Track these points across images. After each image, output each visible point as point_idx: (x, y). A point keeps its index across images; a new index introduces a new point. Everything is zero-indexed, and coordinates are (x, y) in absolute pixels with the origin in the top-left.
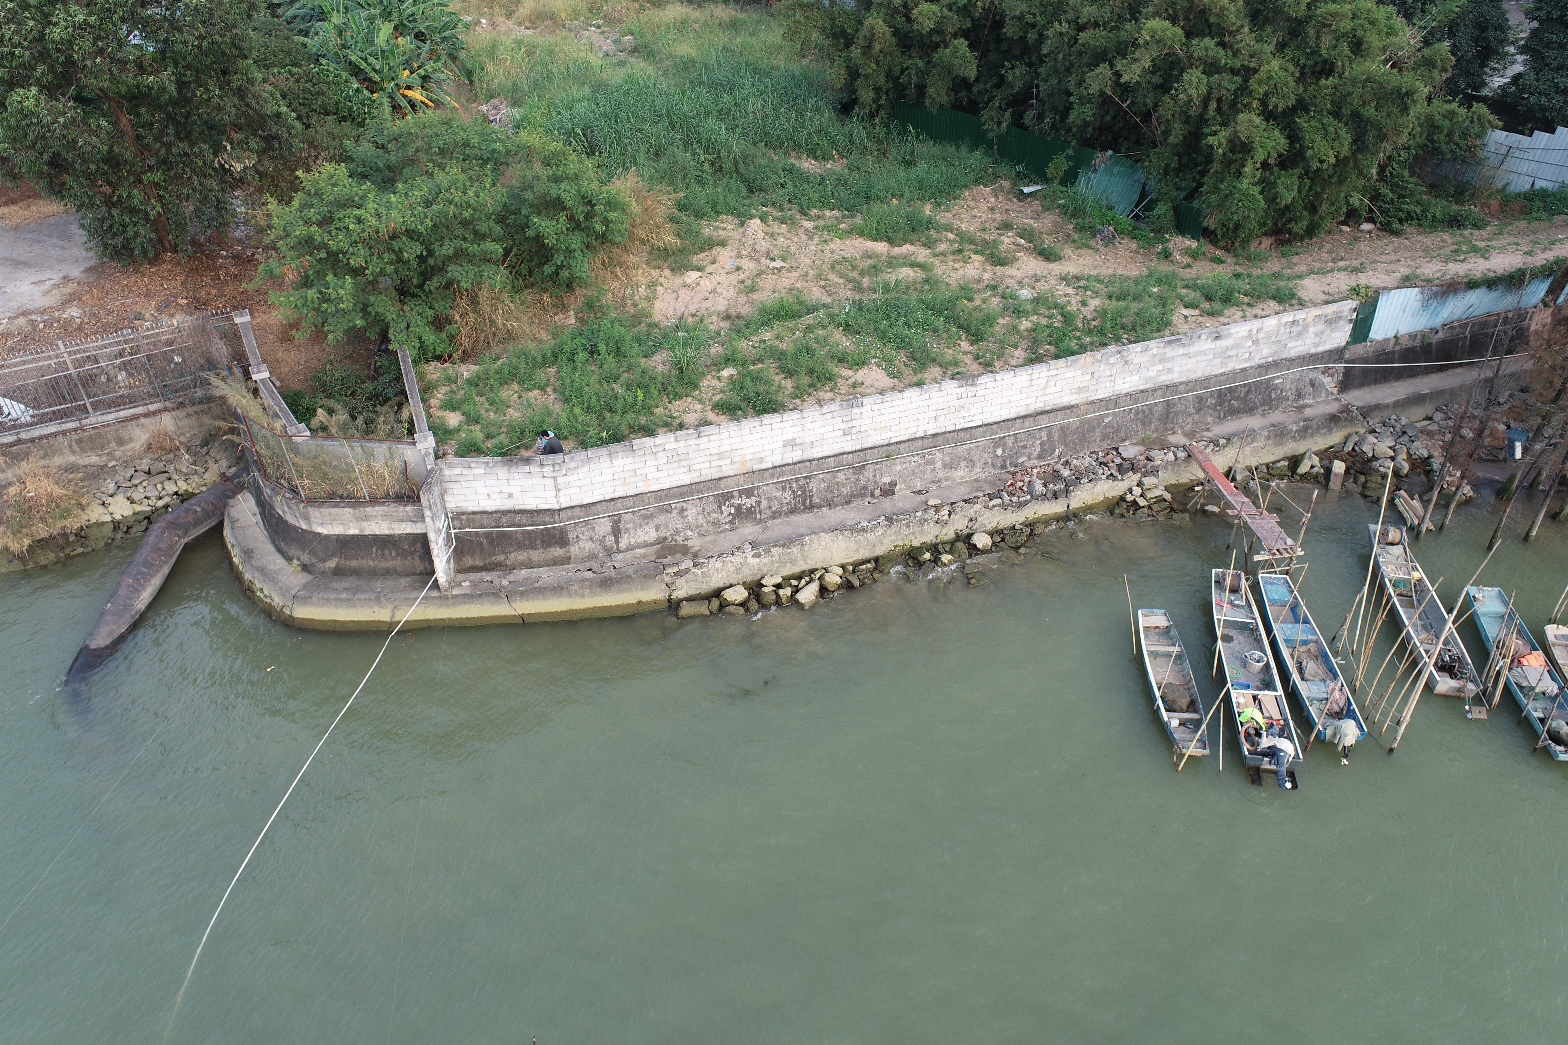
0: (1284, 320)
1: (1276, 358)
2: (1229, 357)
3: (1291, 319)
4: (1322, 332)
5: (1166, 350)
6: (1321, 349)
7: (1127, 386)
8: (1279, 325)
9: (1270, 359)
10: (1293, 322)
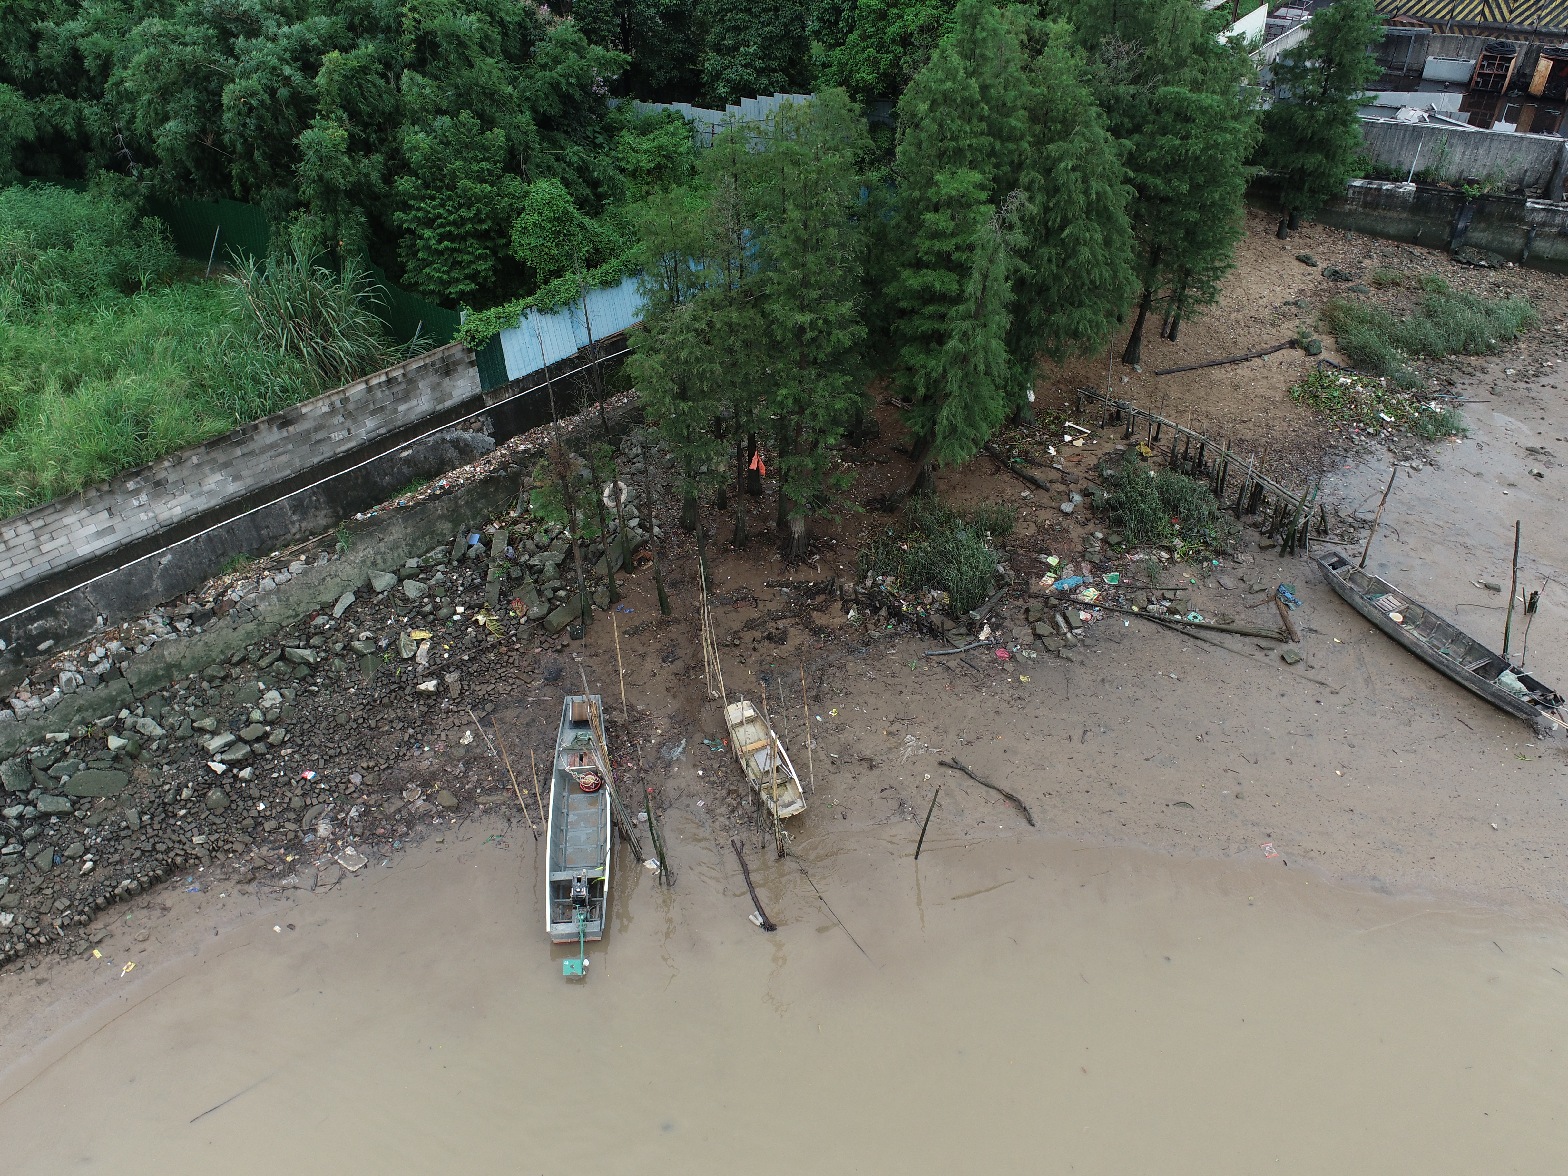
0: (375, 382)
1: (391, 427)
2: (318, 442)
3: (383, 378)
4: (439, 384)
5: (213, 455)
6: (448, 404)
8: (370, 389)
9: (383, 431)
10: (389, 381)
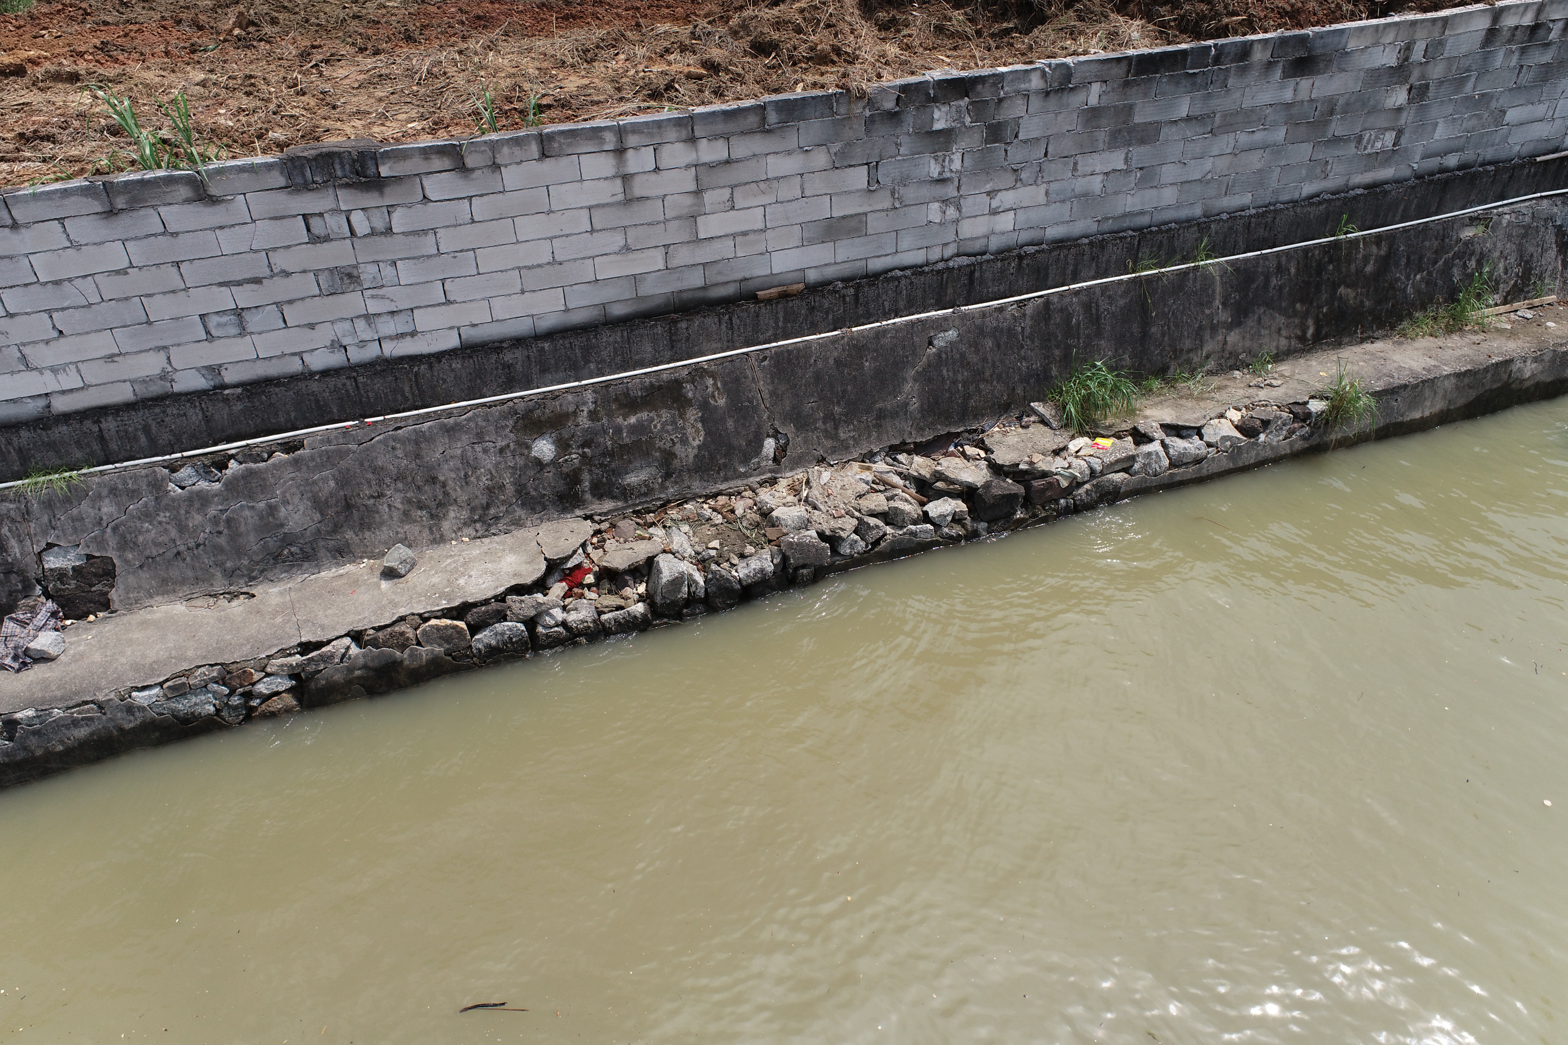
7: (1005, 222)
